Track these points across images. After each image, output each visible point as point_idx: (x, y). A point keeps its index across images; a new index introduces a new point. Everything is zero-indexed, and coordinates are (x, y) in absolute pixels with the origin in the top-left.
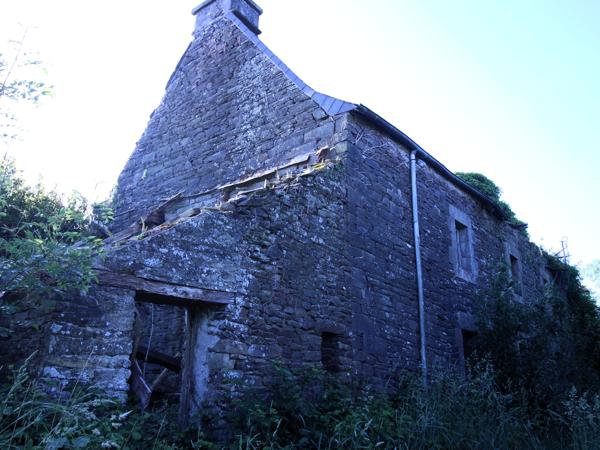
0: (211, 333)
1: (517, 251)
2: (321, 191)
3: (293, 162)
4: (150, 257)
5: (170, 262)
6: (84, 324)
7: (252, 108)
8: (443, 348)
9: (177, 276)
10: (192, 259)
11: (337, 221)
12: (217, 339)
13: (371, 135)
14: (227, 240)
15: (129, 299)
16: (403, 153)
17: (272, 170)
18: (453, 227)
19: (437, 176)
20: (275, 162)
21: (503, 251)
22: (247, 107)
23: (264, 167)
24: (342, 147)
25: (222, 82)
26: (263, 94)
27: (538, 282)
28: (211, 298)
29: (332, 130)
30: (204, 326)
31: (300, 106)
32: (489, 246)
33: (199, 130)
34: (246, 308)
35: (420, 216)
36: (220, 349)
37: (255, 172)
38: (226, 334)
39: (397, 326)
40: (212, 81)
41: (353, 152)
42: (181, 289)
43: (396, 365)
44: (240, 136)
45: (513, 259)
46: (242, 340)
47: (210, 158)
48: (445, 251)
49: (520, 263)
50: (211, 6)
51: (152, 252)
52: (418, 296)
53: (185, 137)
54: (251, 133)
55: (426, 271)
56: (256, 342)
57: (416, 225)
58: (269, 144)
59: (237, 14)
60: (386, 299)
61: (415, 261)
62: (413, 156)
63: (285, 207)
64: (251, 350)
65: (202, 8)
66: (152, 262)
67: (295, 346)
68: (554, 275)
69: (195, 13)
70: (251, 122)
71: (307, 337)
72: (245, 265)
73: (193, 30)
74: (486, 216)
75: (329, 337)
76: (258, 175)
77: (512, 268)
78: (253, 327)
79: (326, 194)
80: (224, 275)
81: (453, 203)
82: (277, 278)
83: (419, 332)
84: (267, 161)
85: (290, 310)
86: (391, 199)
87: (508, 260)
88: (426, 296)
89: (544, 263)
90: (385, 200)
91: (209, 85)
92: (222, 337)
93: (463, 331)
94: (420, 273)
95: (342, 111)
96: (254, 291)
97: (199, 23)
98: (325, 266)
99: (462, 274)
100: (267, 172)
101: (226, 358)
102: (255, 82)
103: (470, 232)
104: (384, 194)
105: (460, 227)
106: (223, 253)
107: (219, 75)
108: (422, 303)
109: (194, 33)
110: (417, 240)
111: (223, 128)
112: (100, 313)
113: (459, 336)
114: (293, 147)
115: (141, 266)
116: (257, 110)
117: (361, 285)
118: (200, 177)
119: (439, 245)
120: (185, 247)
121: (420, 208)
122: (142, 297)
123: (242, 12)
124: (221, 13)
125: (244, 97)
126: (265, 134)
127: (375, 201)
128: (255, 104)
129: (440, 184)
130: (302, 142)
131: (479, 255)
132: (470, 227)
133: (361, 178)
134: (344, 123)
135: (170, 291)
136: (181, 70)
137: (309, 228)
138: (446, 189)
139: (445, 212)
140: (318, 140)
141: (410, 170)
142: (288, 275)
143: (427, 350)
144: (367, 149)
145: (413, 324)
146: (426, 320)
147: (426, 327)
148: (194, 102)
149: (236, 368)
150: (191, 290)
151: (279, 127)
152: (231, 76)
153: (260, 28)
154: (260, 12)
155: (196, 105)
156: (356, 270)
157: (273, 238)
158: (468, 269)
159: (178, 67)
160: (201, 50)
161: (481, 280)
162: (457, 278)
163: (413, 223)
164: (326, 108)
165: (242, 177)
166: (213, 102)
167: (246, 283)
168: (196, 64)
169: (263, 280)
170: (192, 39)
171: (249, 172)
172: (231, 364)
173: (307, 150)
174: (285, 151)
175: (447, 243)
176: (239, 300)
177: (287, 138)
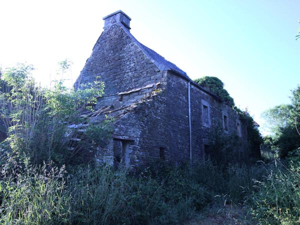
0: (130, 149)
1: (227, 114)
2: (159, 101)
3: (147, 87)
4: (116, 128)
5: (121, 129)
6: (103, 148)
7: (130, 64)
8: (197, 151)
9: (122, 133)
10: (126, 128)
11: (164, 110)
12: (132, 151)
13: (175, 78)
14: (134, 121)
15: (112, 141)
16: (186, 83)
17: (139, 89)
18: (202, 107)
19: (198, 89)
20: (140, 86)
21: (221, 114)
22: (128, 63)
23: (136, 87)
24: (165, 83)
25: (117, 51)
26: (135, 59)
27: (235, 124)
28: (131, 139)
29: (161, 76)
30: (128, 147)
31: (149, 66)
32: (216, 114)
33: (108, 69)
34: (140, 141)
35: (191, 105)
36: (133, 153)
37: (132, 89)
38: (135, 149)
39: (182, 145)
40: (113, 50)
41: (169, 85)
42: (124, 137)
43: (182, 157)
44: (126, 74)
45: (225, 117)
46: (139, 150)
47: (114, 82)
48: (200, 117)
49: (228, 118)
50: (111, 18)
51: (116, 127)
52: (189, 134)
53: (103, 72)
54: (130, 74)
55: (192, 125)
56: (142, 151)
57: (190, 109)
58: (137, 79)
59: (122, 23)
60: (179, 136)
61: (189, 122)
62: (189, 84)
63: (149, 108)
64: (141, 153)
65: (107, 18)
66: (116, 130)
67: (152, 152)
68: (242, 122)
69: (104, 19)
70: (130, 69)
71: (155, 149)
72: (139, 128)
73: (104, 26)
74: (215, 102)
75: (162, 149)
76: (133, 90)
77: (225, 120)
78: (142, 147)
79: (161, 102)
80: (134, 132)
81: (203, 99)
82: (147, 131)
83: (190, 146)
84: (137, 85)
85: (151, 141)
86: (181, 100)
87: (223, 118)
88: (192, 134)
89: (238, 117)
90: (179, 101)
91: (112, 52)
92: (133, 150)
93: (205, 145)
94: (190, 126)
95: (166, 69)
96: (142, 136)
97: (106, 24)
98: (160, 126)
99: (205, 125)
100: (137, 90)
101: (135, 156)
102: (131, 53)
103: (209, 109)
104: (179, 99)
105: (205, 107)
106: (133, 125)
107: (116, 48)
108: (191, 136)
109: (104, 28)
110: (190, 115)
111: (119, 70)
112: (106, 145)
113: (203, 147)
114: (147, 81)
115: (114, 131)
116: (132, 65)
117: (171, 131)
118: (110, 89)
119: (197, 115)
120: (124, 124)
121: (191, 102)
122: (115, 139)
123: (124, 21)
124: (116, 22)
125: (127, 59)
126: (136, 75)
127: (176, 102)
128: (132, 62)
129: (198, 92)
130: (150, 80)
131: (212, 117)
132: (209, 107)
133: (172, 94)
134: (166, 75)
135: (121, 138)
136: (99, 43)
137: (156, 114)
138: (201, 93)
139: (200, 102)
140: (156, 80)
141: (188, 89)
142: (150, 130)
143: (192, 152)
144: (173, 83)
145: (188, 144)
146: (192, 142)
147: (192, 144)
148: (105, 58)
149: (138, 159)
150: (126, 137)
151: (141, 73)
152: (121, 49)
153: (130, 27)
154: (130, 20)
155: (107, 59)
156: (170, 126)
157: (146, 119)
158: (207, 123)
159: (98, 42)
160: (108, 36)
161: (212, 126)
162: (203, 127)
163: (188, 108)
164: (159, 68)
165: (127, 91)
166: (114, 59)
167: (139, 134)
168: (105, 42)
169: (143, 132)
170: (103, 30)
171: (130, 89)
172: (136, 157)
173: (152, 83)
174: (144, 82)
175: (200, 114)
176: (138, 139)
177: (144, 77)
